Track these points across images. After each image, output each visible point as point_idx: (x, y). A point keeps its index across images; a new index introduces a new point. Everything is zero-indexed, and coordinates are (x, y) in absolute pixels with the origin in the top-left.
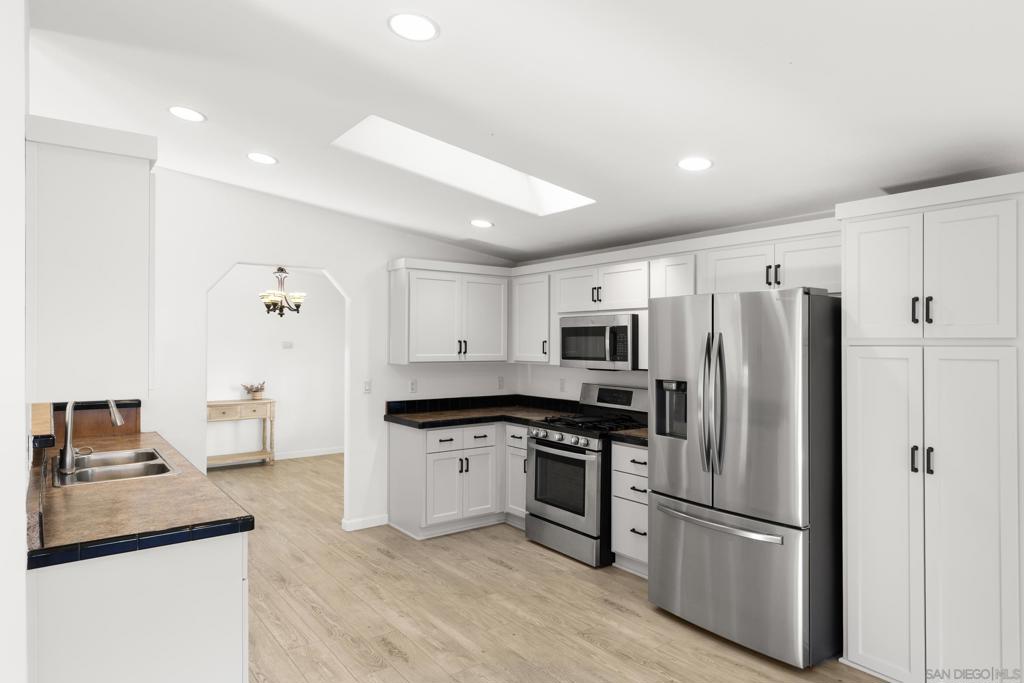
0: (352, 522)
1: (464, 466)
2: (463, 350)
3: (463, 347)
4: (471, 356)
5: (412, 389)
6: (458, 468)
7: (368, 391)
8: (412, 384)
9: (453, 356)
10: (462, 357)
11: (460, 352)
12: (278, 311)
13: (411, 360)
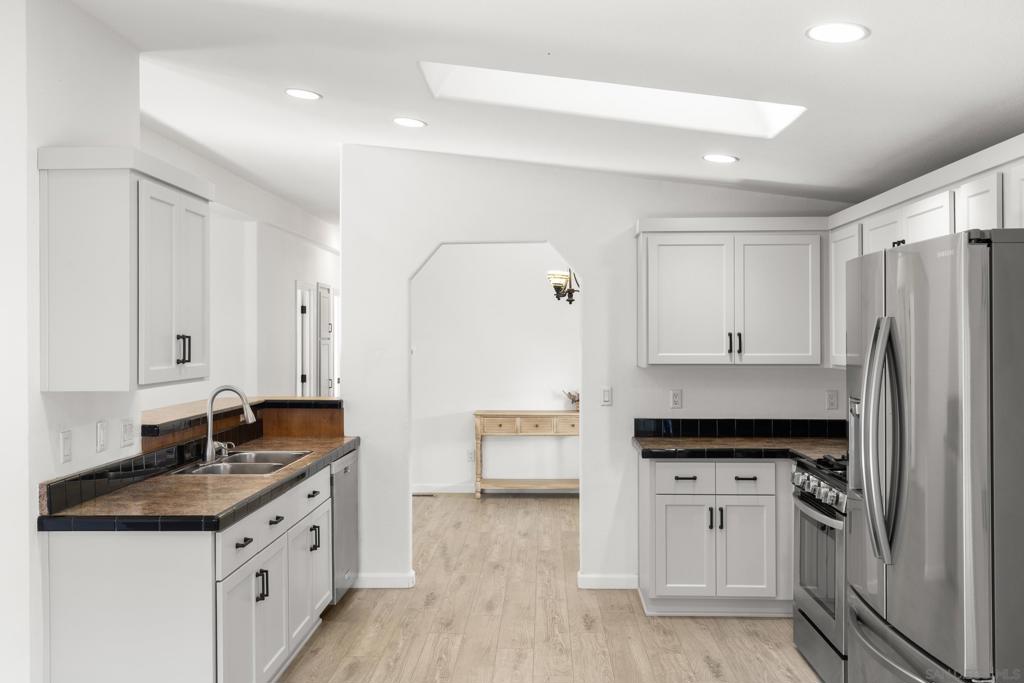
0: (589, 577)
1: (717, 519)
2: (736, 347)
3: (736, 343)
4: (750, 356)
5: (675, 403)
6: (707, 522)
7: (609, 402)
8: (675, 396)
9: (721, 356)
10: (736, 359)
11: (730, 351)
12: (567, 297)
13: (651, 362)
